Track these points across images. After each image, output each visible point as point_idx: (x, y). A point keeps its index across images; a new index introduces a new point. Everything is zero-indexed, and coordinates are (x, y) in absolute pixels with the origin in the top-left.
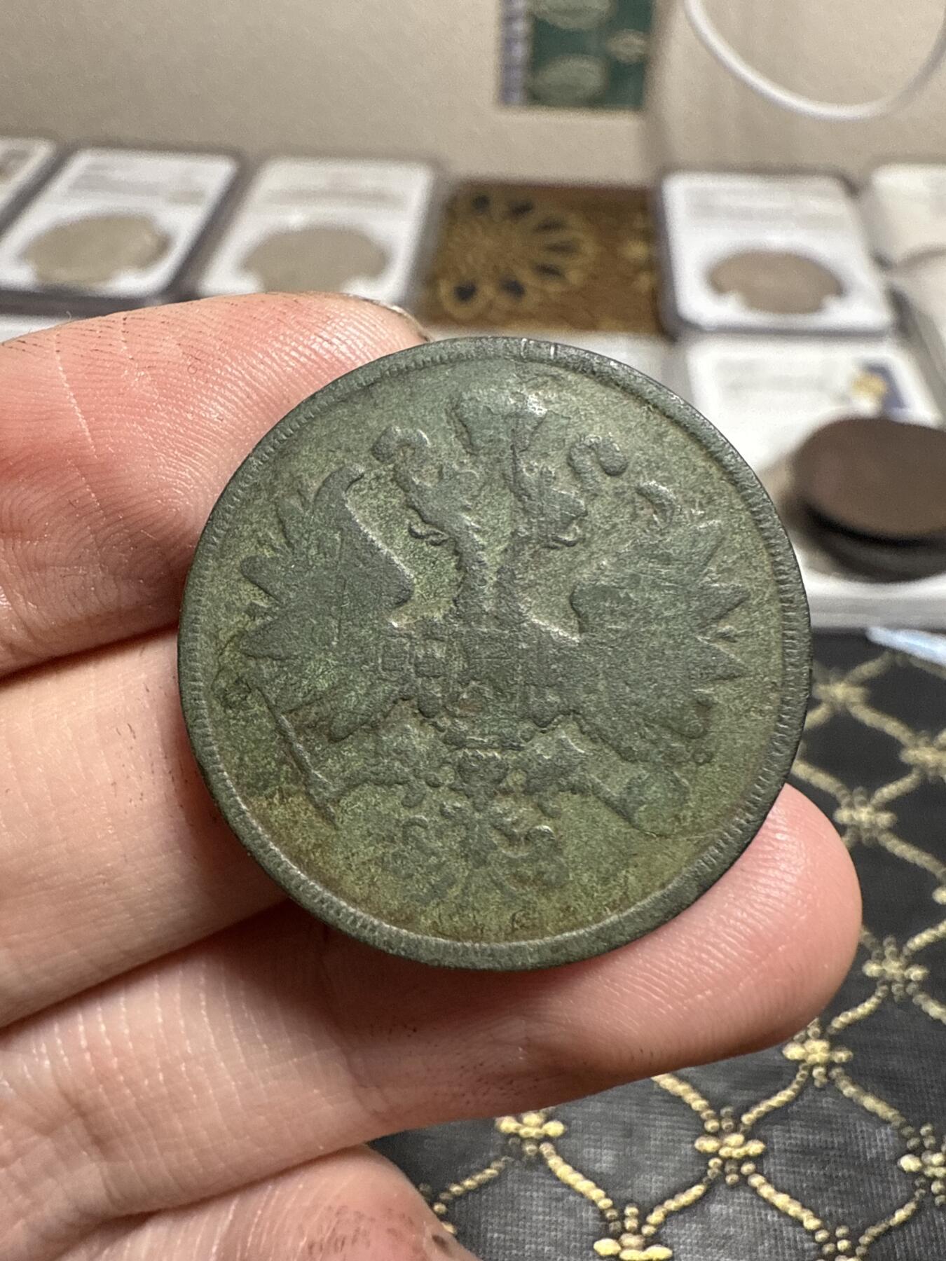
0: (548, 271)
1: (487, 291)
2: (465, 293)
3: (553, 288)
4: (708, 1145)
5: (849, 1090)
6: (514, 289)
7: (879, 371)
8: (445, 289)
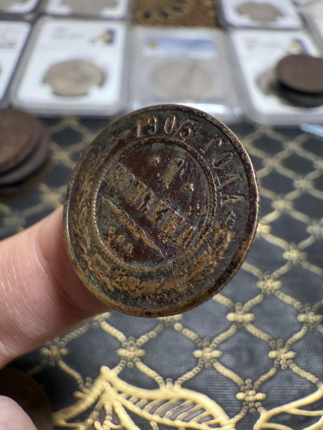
0: (176, 9)
1: (155, 16)
2: (147, 16)
3: (178, 15)
4: (260, 284)
5: (305, 265)
6: (165, 15)
7: (298, 42)
8: (139, 15)
